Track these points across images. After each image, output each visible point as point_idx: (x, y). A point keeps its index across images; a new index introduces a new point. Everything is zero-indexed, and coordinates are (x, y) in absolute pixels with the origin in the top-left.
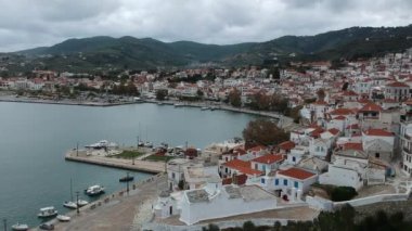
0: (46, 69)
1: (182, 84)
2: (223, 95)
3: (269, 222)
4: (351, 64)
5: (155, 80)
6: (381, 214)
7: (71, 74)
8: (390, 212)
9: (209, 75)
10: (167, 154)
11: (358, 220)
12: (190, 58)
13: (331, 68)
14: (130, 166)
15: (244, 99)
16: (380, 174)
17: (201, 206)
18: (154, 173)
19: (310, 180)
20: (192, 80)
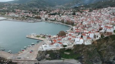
0: (18, 9)
1: (52, 16)
2: (60, 20)
3: (54, 50)
4: (94, 11)
5: (45, 14)
6: (69, 49)
7: (24, 11)
8: (70, 48)
9: (59, 13)
10: (45, 37)
11: (66, 49)
12: (56, 4)
13: (89, 12)
14: (38, 39)
15: (65, 21)
16: (71, 43)
17: (46, 48)
18: (42, 41)
19: (62, 44)
20: (54, 14)
